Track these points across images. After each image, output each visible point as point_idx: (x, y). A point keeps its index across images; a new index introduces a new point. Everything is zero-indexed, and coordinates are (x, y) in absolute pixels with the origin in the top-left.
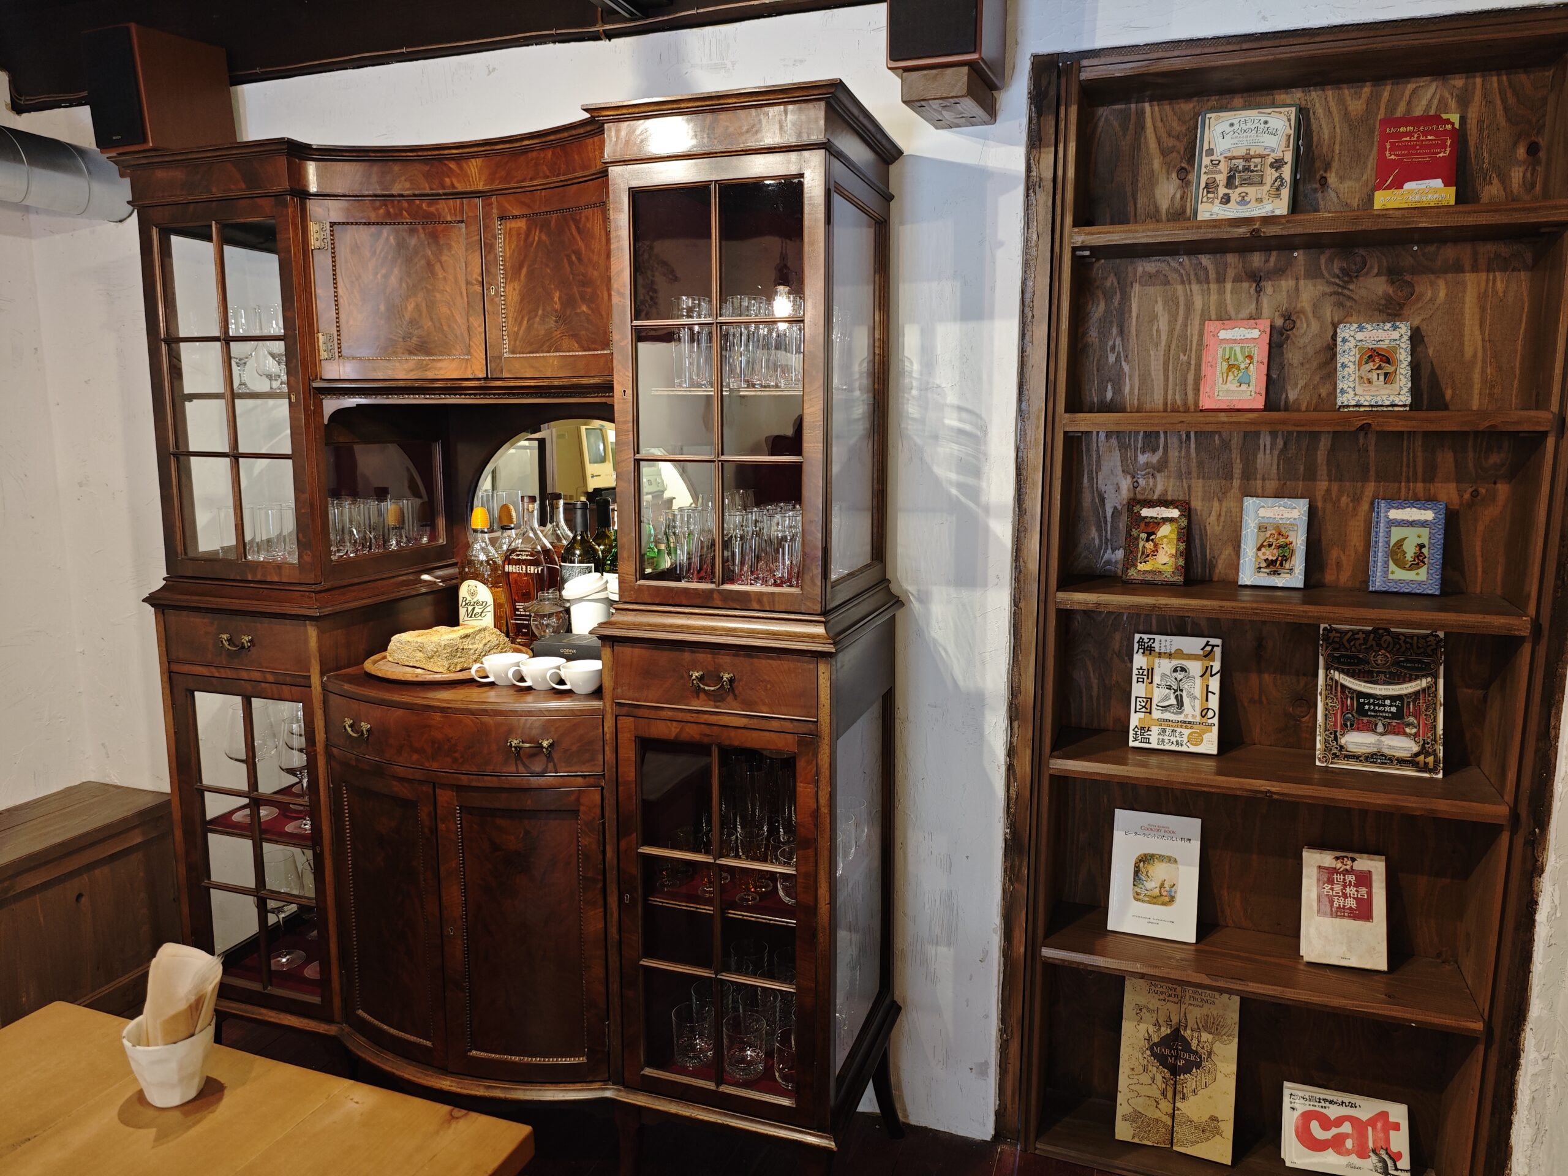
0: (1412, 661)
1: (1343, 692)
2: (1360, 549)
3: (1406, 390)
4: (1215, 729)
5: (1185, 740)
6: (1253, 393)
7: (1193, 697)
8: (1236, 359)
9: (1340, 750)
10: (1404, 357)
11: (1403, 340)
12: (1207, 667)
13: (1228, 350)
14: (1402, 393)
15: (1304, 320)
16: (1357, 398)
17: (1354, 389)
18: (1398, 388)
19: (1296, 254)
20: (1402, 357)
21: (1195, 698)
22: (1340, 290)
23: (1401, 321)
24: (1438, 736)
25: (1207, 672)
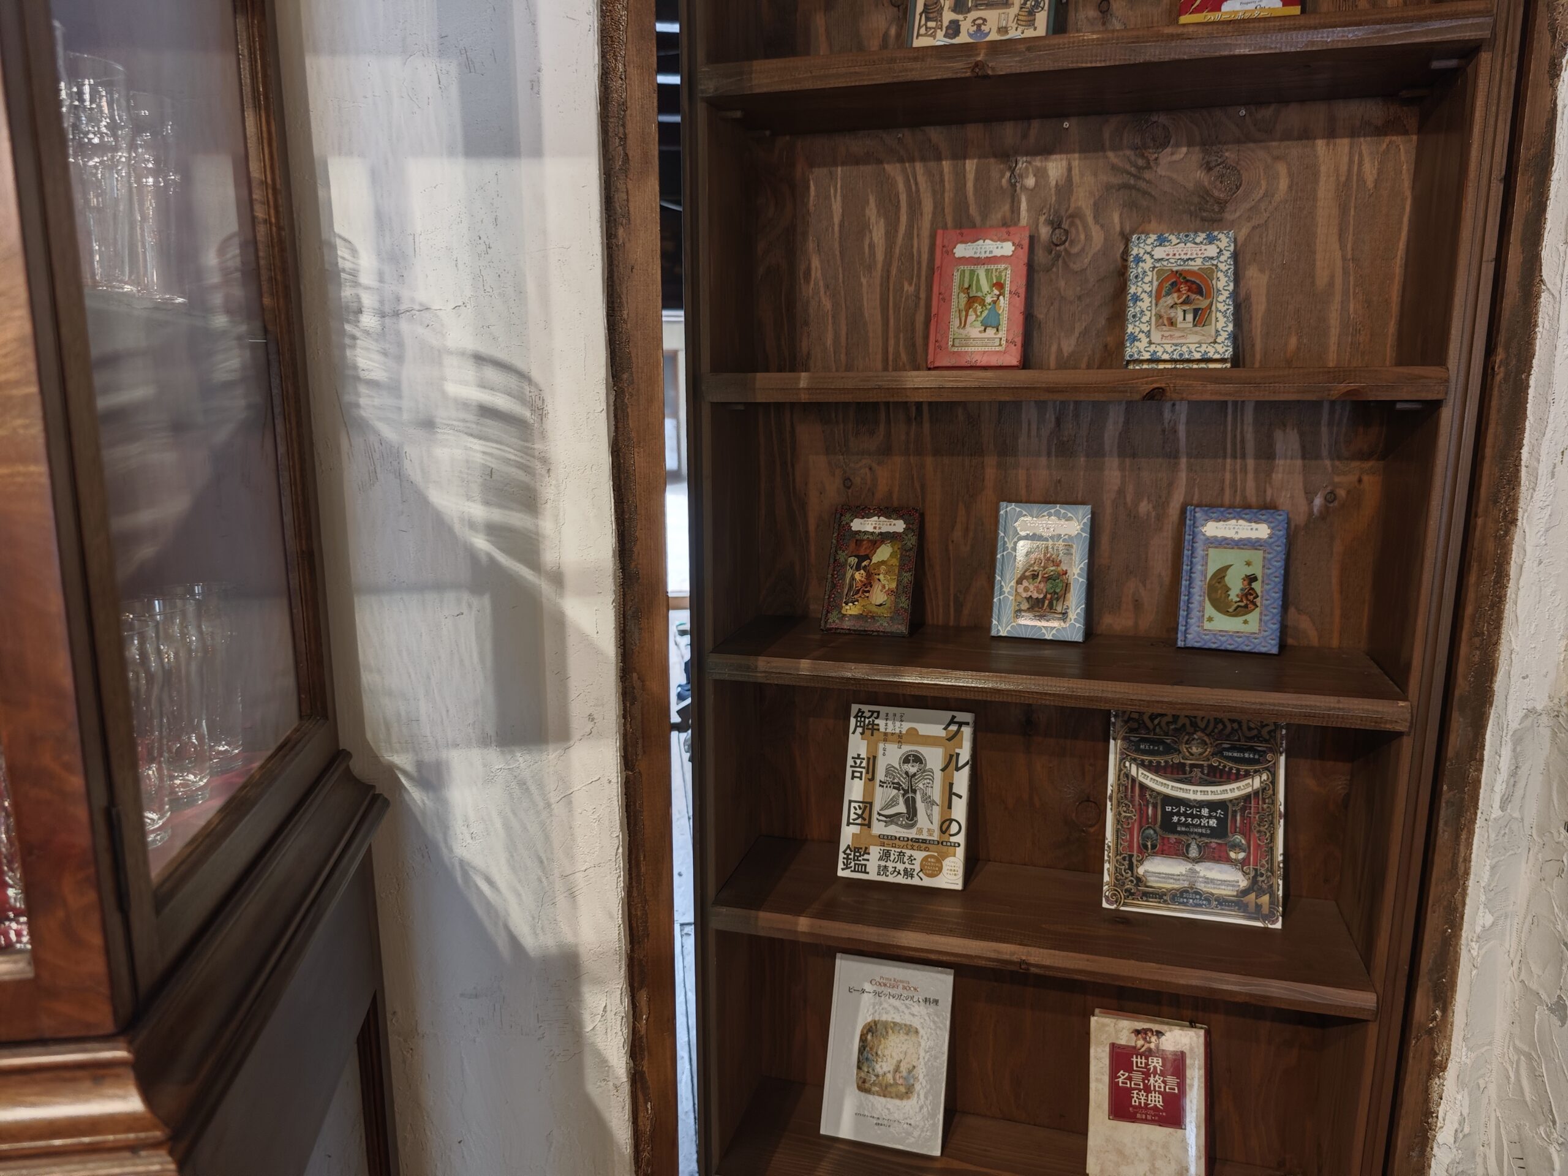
0: (1241, 750)
1: (1142, 796)
2: (1167, 580)
3: (1224, 335)
4: (960, 852)
5: (917, 868)
6: (1004, 342)
7: (929, 802)
8: (979, 289)
9: (1137, 885)
10: (1223, 283)
11: (1222, 258)
12: (951, 756)
13: (967, 274)
14: (1219, 340)
15: (1080, 228)
16: (1152, 348)
17: (1148, 334)
18: (1213, 333)
19: (1066, 125)
20: (1221, 285)
21: (933, 803)
22: (1132, 182)
23: (1221, 231)
24: (1276, 864)
25: (951, 763)
